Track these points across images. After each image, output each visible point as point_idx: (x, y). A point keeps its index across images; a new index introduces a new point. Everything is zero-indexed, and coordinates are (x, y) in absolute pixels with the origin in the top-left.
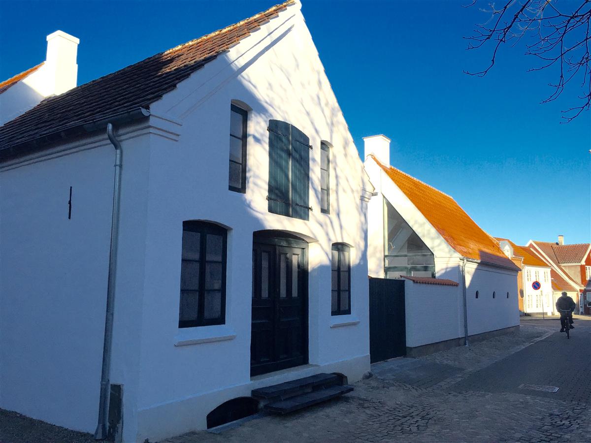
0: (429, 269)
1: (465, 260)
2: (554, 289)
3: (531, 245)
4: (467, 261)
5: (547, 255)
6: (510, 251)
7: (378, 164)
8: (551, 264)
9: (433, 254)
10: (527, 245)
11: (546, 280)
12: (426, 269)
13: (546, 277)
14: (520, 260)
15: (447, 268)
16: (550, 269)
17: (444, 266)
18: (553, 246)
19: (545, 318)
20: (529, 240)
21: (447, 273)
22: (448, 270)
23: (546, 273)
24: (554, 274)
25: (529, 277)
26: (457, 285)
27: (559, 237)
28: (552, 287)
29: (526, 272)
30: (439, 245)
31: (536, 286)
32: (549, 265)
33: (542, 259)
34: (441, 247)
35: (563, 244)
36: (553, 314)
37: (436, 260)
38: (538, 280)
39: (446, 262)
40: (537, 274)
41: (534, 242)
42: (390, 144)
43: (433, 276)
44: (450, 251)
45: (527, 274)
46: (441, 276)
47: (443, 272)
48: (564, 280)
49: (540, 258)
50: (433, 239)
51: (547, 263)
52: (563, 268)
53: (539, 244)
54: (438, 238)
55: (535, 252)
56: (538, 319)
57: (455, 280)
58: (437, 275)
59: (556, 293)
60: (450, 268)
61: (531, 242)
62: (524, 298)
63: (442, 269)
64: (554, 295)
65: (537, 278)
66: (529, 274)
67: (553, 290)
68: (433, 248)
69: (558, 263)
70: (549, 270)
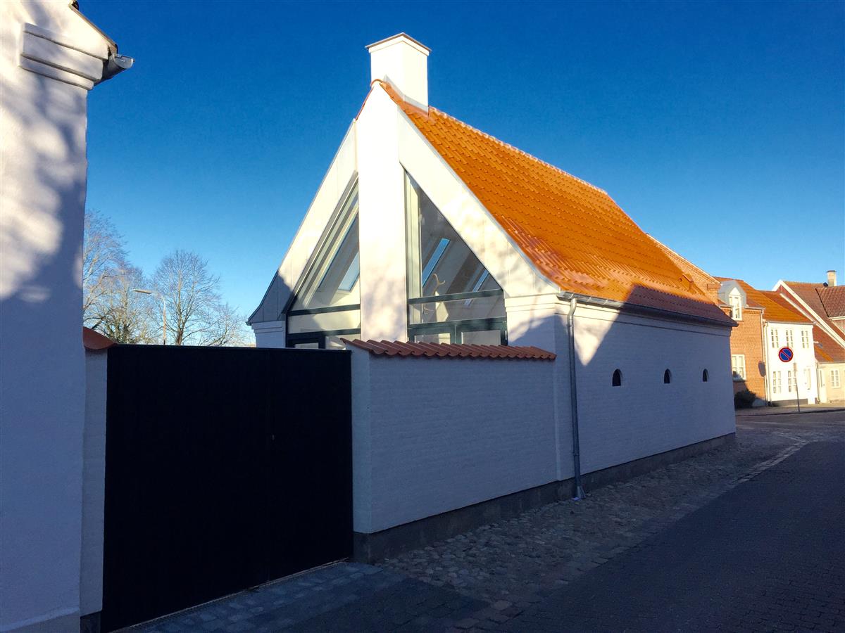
0: (496, 325)
1: (574, 301)
2: (818, 359)
3: (781, 289)
4: (579, 302)
5: (807, 303)
6: (740, 298)
7: (392, 98)
8: (815, 319)
9: (502, 290)
10: (775, 289)
11: (806, 345)
12: (490, 324)
13: (805, 339)
14: (760, 313)
15: (531, 321)
16: (812, 327)
17: (526, 317)
18: (818, 289)
19: (801, 410)
20: (778, 280)
21: (530, 333)
22: (535, 324)
23: (805, 333)
24: (818, 333)
25: (775, 341)
26: (550, 359)
27: (829, 274)
28: (816, 356)
29: (769, 333)
30: (516, 268)
31: (786, 355)
32: (812, 320)
33: (801, 310)
34: (519, 273)
35: (835, 285)
36: (817, 401)
37: (508, 302)
38: (790, 347)
39: (529, 308)
40: (789, 336)
41: (786, 282)
42: (429, 58)
43: (504, 340)
44: (536, 282)
45: (771, 336)
46: (518, 340)
47: (524, 329)
48: (836, 343)
49: (796, 309)
50: (502, 255)
51: (808, 317)
52: (835, 324)
53: (794, 286)
54: (512, 252)
55: (787, 300)
56: (790, 411)
57: (549, 347)
58: (512, 338)
59: (823, 365)
60: (539, 319)
61: (781, 283)
62: (767, 377)
63: (522, 324)
64: (819, 370)
65: (790, 341)
66: (775, 335)
67: (817, 361)
68: (502, 276)
69: (826, 317)
70: (809, 328)
